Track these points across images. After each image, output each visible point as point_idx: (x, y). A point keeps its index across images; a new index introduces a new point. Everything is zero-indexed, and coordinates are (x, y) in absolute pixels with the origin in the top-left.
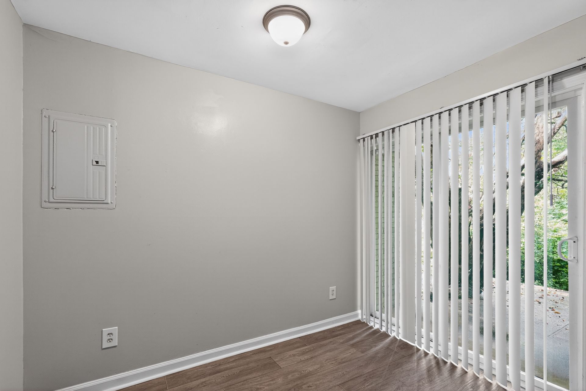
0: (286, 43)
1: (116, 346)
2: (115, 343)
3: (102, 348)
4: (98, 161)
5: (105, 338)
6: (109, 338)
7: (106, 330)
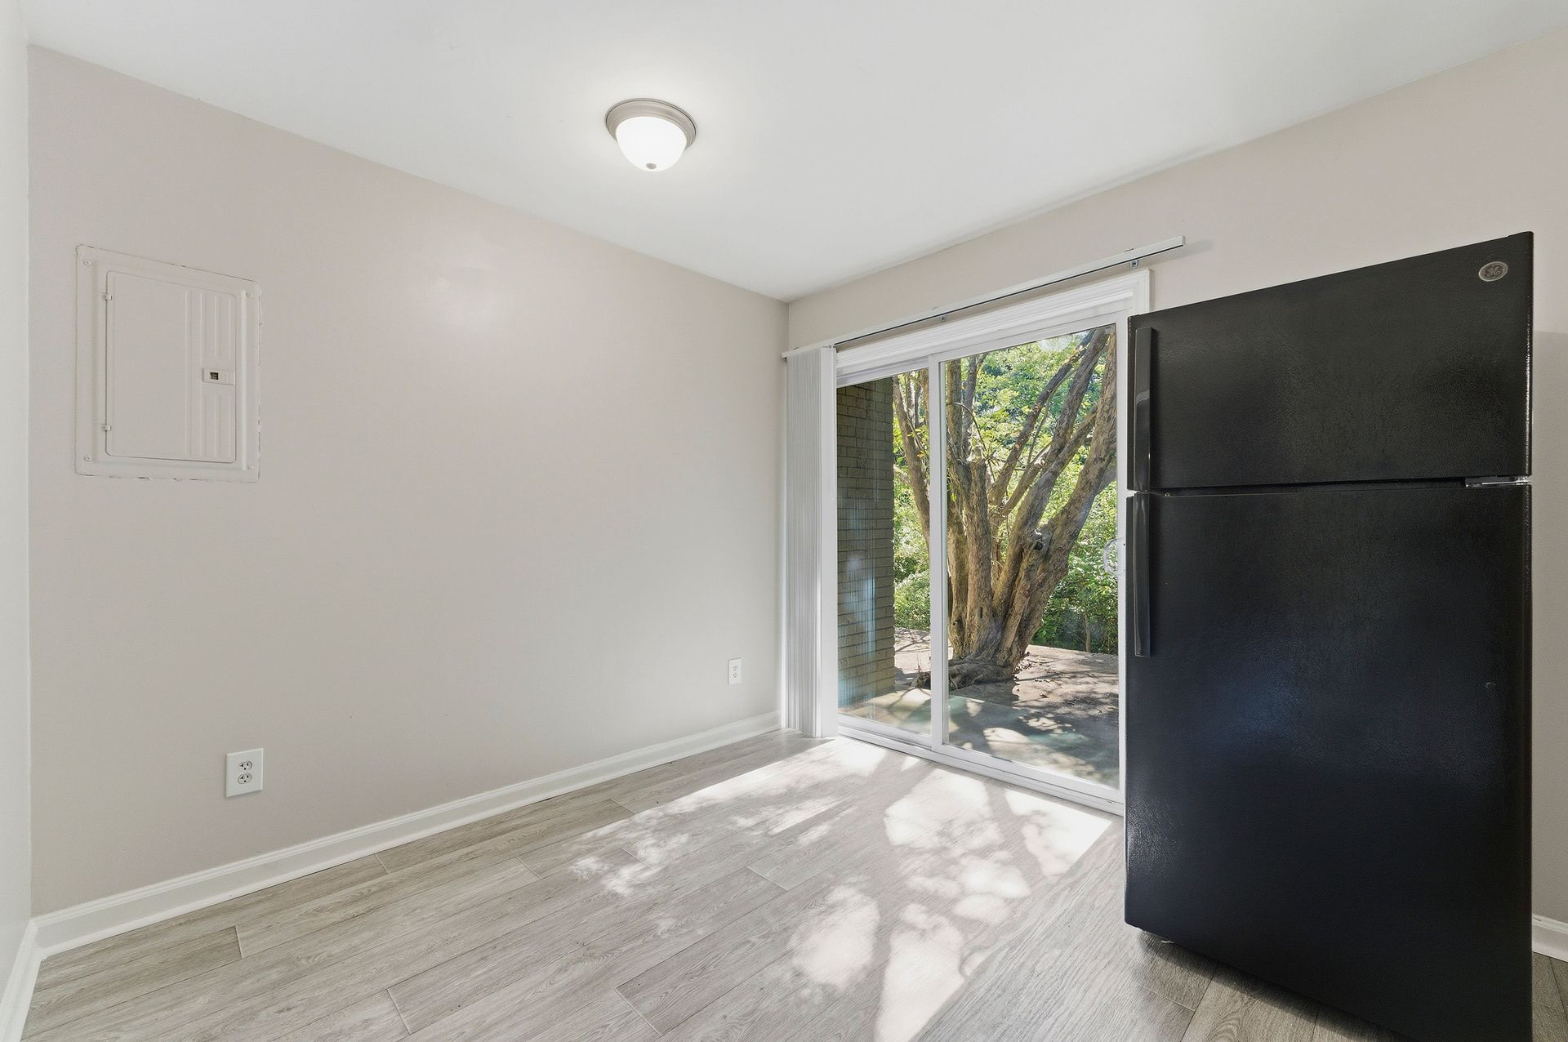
0: (651, 166)
1: (259, 791)
2: (257, 783)
3: (225, 795)
4: (217, 374)
5: (234, 772)
6: (243, 772)
7: (235, 758)
